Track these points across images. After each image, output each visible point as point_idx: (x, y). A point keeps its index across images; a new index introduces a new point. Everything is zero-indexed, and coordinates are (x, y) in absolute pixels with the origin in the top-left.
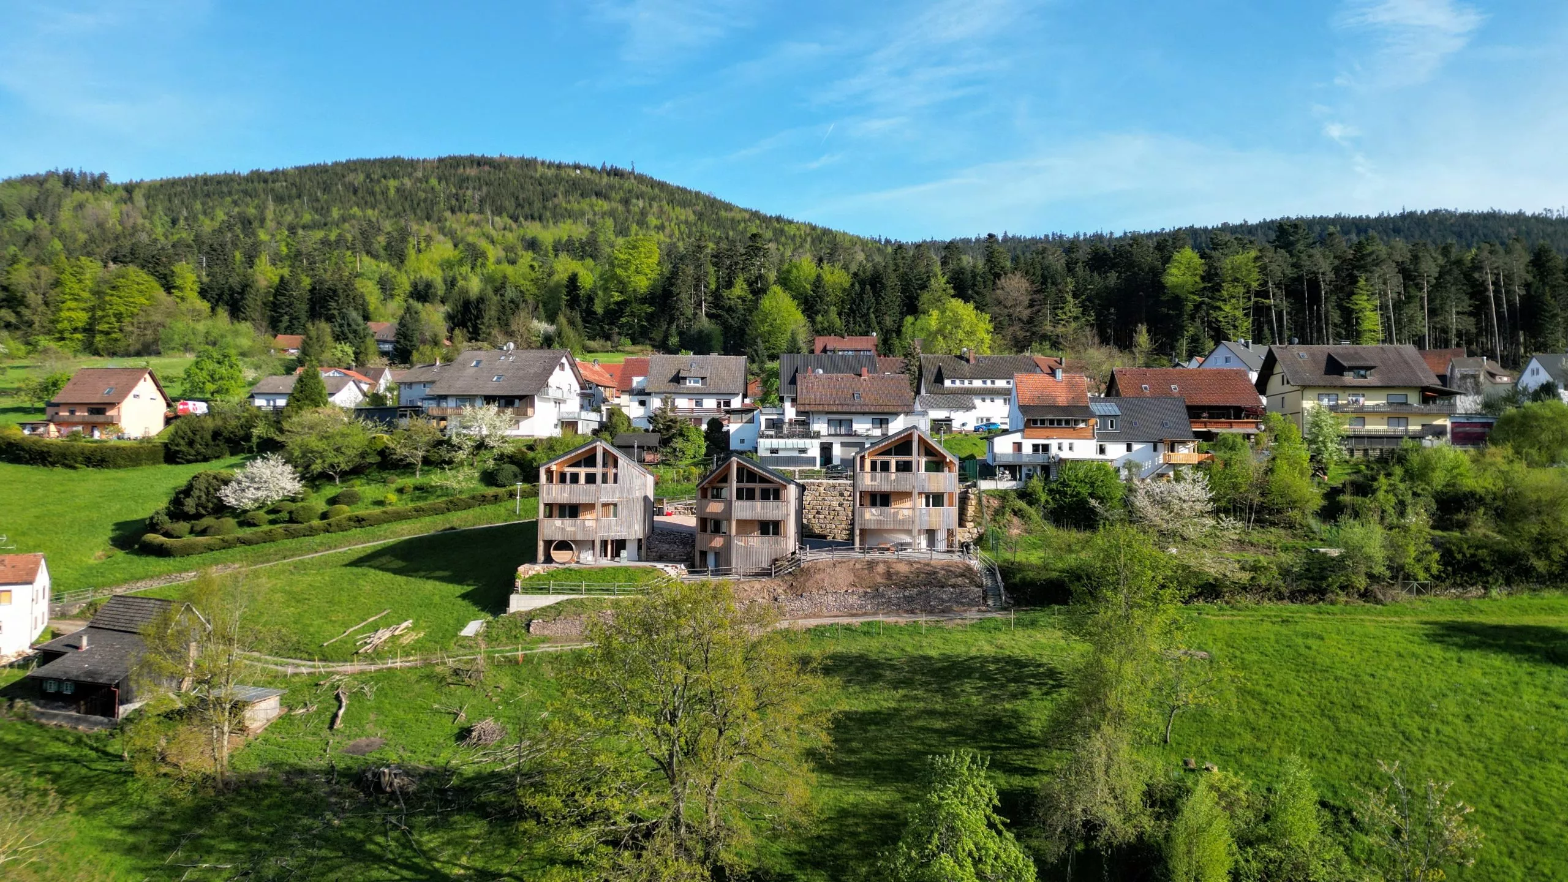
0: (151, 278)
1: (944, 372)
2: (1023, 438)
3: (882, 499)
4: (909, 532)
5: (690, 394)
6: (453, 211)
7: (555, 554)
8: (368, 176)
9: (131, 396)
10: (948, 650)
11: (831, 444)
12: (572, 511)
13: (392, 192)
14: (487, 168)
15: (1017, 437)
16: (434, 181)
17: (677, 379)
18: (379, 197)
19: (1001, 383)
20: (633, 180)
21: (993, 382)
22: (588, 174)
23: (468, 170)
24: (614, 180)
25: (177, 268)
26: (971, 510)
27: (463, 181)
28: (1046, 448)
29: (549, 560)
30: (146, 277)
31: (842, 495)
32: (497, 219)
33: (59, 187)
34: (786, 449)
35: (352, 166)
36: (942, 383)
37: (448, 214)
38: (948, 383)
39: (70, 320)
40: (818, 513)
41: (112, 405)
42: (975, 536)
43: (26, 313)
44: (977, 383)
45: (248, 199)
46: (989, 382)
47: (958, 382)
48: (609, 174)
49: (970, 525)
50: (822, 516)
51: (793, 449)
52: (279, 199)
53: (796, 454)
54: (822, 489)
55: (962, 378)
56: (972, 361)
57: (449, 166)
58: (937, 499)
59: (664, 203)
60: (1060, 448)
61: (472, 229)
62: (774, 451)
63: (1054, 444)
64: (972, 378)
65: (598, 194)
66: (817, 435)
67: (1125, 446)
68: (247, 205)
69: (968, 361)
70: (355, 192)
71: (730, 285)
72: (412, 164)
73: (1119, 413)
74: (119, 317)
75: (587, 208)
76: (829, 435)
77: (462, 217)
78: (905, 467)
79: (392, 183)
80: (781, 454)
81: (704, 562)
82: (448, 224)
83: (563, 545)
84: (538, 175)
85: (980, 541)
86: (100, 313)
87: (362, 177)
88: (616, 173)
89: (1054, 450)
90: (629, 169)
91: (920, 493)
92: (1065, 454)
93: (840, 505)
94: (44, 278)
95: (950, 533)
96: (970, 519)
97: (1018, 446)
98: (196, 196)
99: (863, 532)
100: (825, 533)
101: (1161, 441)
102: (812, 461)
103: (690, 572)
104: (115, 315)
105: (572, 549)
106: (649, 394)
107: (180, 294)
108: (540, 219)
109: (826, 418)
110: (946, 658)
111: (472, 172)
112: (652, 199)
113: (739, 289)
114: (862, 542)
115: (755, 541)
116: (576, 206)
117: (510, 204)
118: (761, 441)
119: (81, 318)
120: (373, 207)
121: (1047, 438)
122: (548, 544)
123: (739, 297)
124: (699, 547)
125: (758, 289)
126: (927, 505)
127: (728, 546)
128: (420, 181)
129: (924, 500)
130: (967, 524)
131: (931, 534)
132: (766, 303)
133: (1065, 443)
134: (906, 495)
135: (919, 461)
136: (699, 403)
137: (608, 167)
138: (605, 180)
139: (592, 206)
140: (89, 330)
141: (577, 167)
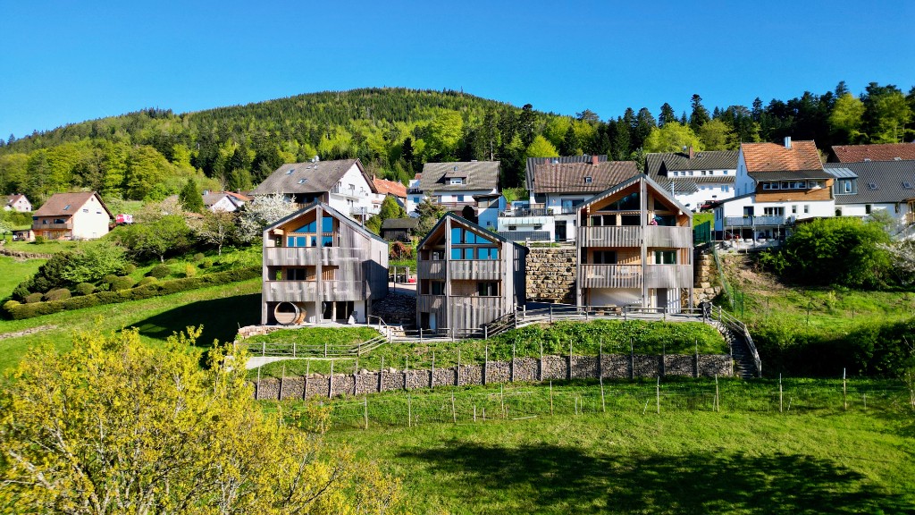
0: (160, 154)
1: (668, 167)
2: (754, 201)
3: (606, 256)
4: (637, 291)
5: (454, 192)
6: (355, 118)
7: (278, 316)
8: (309, 103)
9: (81, 210)
10: (695, 446)
11: (565, 222)
12: (298, 273)
13: (321, 109)
14: (376, 94)
15: (748, 202)
16: (345, 103)
17: (444, 180)
18: (313, 112)
19: (718, 173)
20: (461, 97)
21: (711, 173)
22: (434, 95)
23: (365, 96)
24: (451, 98)
25: (176, 148)
26: (705, 270)
27: (362, 102)
28: (781, 211)
29: (272, 321)
30: (156, 153)
31: (569, 260)
32: (379, 122)
33: (144, 117)
34: (522, 225)
35: (301, 98)
36: (666, 175)
37: (351, 120)
38: (671, 175)
39: (113, 180)
40: (547, 278)
41: (68, 217)
42: (712, 297)
43: (88, 176)
44: (697, 174)
45: (243, 118)
46: (708, 172)
47: (679, 173)
48: (447, 94)
49: (705, 285)
50: (550, 281)
51: (528, 225)
52: (259, 117)
53: (532, 229)
54: (550, 255)
55: (683, 171)
56: (691, 157)
57: (355, 94)
58: (668, 255)
59: (480, 108)
60: (794, 211)
61: (365, 128)
62: (512, 227)
63: (788, 207)
64: (691, 170)
65: (440, 105)
66: (551, 213)
67: (864, 208)
68: (241, 121)
69: (688, 157)
70: (301, 111)
71: (509, 141)
72: (334, 94)
73: (855, 175)
74: (140, 178)
75: (433, 113)
76: (562, 214)
77: (360, 121)
78: (632, 221)
79: (321, 105)
80: (518, 230)
81: (426, 325)
82: (351, 126)
83: (286, 307)
84: (405, 97)
85: (720, 300)
86: (129, 176)
87: (305, 103)
88: (452, 93)
89: (788, 214)
90: (459, 91)
91: (650, 249)
92: (801, 215)
93: (568, 270)
94: (99, 155)
95: (684, 293)
96: (704, 279)
97: (749, 210)
98: (215, 118)
99: (586, 291)
100: (552, 297)
101: (905, 202)
102: (547, 235)
103: (407, 334)
104: (138, 177)
105: (293, 311)
106: (421, 192)
107: (178, 163)
108: (405, 120)
109: (559, 199)
110: (692, 459)
111: (368, 97)
112: (473, 106)
113: (516, 142)
114: (585, 302)
115: (474, 302)
116: (426, 112)
117: (388, 113)
118: (500, 219)
119: (119, 178)
120: (310, 118)
121: (781, 201)
122: (272, 305)
123: (516, 149)
124: (420, 309)
125: (528, 140)
126: (658, 261)
127: (443, 308)
128: (337, 103)
129: (654, 258)
130: (703, 284)
131: (662, 293)
132: (533, 149)
133: (800, 206)
134: (634, 251)
135: (647, 214)
136: (461, 198)
137: (447, 90)
138: (445, 97)
139: (436, 112)
140: (124, 185)
141: (429, 92)
